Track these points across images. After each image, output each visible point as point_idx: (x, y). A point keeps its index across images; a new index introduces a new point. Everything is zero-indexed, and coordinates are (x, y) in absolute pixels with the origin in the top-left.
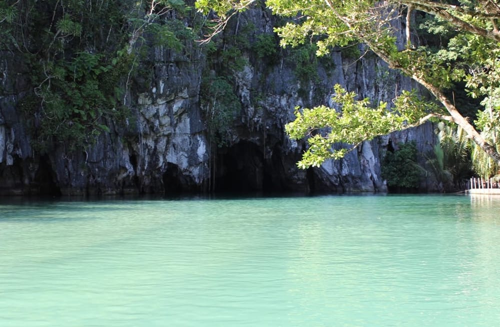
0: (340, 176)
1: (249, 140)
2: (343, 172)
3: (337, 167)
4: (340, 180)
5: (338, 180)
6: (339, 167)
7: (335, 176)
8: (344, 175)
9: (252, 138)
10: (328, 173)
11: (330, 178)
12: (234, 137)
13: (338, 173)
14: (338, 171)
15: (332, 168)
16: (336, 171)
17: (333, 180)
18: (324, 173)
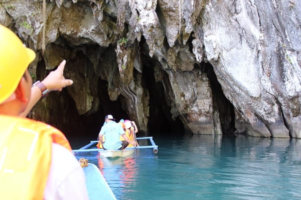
0: (280, 99)
1: (80, 34)
2: (288, 86)
3: (269, 74)
4: (280, 109)
5: (276, 108)
6: (275, 73)
7: (267, 99)
8: (292, 94)
9: (84, 30)
10: (247, 93)
11: (254, 105)
12: (37, 25)
13: (272, 91)
14: (274, 86)
15: (257, 79)
16: (268, 85)
17: (263, 108)
18: (239, 95)
